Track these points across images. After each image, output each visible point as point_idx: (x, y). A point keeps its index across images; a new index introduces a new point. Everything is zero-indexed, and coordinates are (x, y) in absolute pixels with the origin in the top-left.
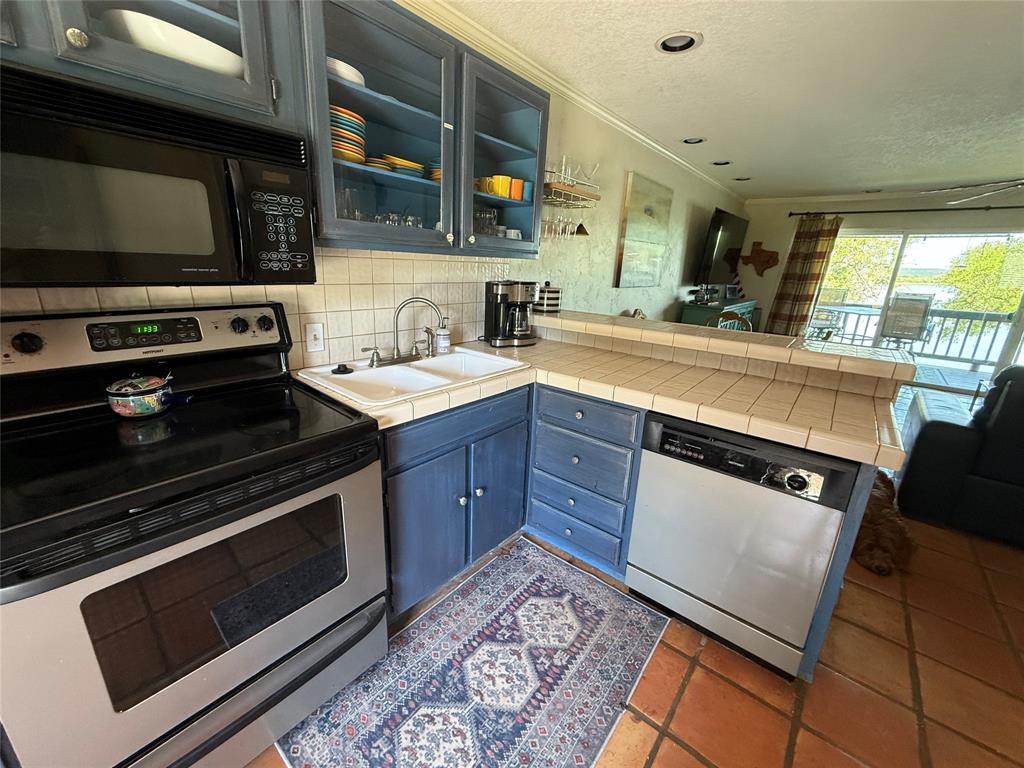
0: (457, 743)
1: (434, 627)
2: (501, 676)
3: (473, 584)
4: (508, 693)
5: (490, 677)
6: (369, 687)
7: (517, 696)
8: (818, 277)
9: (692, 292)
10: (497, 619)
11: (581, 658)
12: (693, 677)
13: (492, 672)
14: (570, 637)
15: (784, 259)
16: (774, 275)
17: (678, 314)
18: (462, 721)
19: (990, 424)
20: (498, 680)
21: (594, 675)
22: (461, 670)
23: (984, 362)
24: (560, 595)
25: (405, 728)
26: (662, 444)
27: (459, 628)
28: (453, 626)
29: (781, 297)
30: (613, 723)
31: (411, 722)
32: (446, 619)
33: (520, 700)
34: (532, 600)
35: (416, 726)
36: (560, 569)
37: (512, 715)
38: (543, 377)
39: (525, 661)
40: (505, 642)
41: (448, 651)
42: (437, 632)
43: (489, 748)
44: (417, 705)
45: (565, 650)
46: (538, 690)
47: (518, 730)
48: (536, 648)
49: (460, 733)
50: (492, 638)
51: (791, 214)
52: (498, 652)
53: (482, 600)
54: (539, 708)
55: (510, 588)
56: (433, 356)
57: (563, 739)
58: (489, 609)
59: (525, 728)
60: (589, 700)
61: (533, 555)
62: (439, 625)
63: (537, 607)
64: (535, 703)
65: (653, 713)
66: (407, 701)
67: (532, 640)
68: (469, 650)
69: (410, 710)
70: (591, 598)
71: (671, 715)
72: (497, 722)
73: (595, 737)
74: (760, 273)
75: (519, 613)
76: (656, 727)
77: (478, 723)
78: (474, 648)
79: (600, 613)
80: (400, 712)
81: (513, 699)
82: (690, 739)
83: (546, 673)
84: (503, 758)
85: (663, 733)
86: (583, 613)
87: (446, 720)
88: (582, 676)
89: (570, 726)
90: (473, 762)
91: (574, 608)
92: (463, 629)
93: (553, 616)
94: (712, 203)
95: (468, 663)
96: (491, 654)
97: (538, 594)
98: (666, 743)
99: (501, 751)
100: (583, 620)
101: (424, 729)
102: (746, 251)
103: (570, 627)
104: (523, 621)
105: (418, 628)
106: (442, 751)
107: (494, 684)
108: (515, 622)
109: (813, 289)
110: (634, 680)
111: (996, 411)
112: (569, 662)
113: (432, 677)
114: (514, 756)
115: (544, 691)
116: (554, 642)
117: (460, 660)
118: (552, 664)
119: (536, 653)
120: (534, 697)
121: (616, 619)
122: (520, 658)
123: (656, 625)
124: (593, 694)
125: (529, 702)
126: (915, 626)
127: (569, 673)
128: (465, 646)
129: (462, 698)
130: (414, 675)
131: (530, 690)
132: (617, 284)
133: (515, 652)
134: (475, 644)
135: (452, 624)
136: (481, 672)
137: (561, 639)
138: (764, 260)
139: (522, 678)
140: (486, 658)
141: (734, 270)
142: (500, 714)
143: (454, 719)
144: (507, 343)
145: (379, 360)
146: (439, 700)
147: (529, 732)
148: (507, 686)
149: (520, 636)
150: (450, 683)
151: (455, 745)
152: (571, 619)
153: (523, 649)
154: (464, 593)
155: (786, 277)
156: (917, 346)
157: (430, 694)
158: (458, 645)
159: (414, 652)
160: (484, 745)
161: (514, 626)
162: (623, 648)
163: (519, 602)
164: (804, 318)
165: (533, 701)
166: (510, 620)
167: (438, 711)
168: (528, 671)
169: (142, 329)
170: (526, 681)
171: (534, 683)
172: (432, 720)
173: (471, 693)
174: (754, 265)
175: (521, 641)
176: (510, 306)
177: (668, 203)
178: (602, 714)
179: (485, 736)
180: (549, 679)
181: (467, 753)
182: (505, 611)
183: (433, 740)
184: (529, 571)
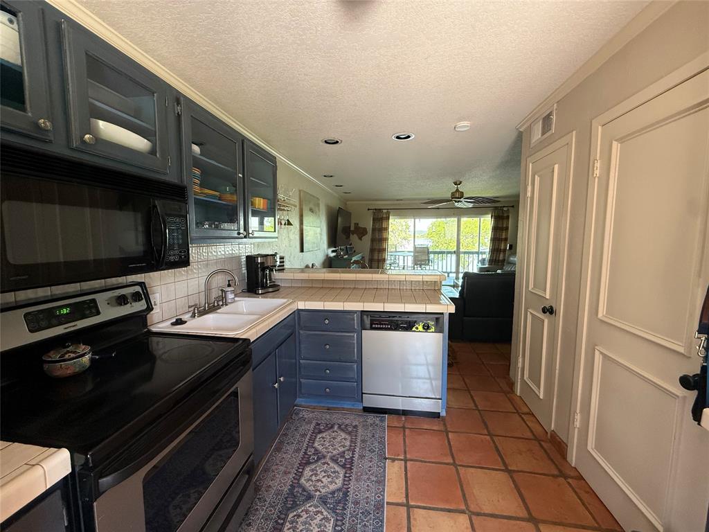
0: (319, 517)
1: (271, 475)
2: (324, 477)
3: (281, 443)
4: (331, 483)
5: (318, 481)
6: (250, 523)
7: (337, 481)
8: (386, 239)
9: (333, 251)
10: (305, 453)
11: (357, 450)
12: (406, 434)
13: (318, 478)
14: (348, 443)
15: (370, 231)
16: (367, 239)
17: (329, 263)
18: (316, 507)
19: (465, 295)
20: (323, 480)
21: (368, 454)
22: (300, 486)
23: (451, 272)
24: (332, 427)
25: (286, 528)
26: (371, 324)
27: (286, 467)
28: (282, 468)
29: (372, 251)
30: (385, 468)
31: (287, 524)
32: (276, 467)
33: (339, 482)
34: (320, 436)
35: (292, 523)
36: (324, 415)
37: (339, 490)
38: (302, 305)
39: (332, 464)
40: (317, 461)
41: (287, 482)
42: (275, 475)
43: (337, 509)
44: (286, 515)
45: (348, 450)
46: (346, 473)
47: (346, 494)
48: (334, 456)
49: (318, 512)
50: (308, 463)
51: (369, 210)
52: (316, 467)
53: (291, 448)
54: (350, 480)
55: (304, 435)
56: (226, 305)
57: (368, 486)
58: (298, 450)
59: (349, 492)
60: (371, 464)
61: (306, 414)
62: (273, 472)
63: (323, 438)
64: (347, 479)
65: (398, 455)
66: (278, 517)
67: (330, 454)
68: (299, 475)
69: (284, 519)
70: (347, 422)
71: (405, 453)
72: (334, 497)
73: (381, 477)
74: (360, 239)
75: (316, 445)
76: (402, 460)
77: (325, 503)
78: (301, 472)
79: (356, 427)
80: (278, 524)
81: (336, 483)
82: (416, 457)
83: (345, 464)
84: (346, 509)
85: (406, 460)
86: (347, 430)
87: (307, 512)
88: (362, 457)
89: (368, 479)
90: (332, 520)
91: (343, 430)
92: (289, 467)
93: (334, 438)
94: (336, 204)
95: (303, 481)
96: (312, 470)
97: (320, 432)
98: (409, 464)
99: (343, 507)
100: (349, 433)
101: (297, 522)
102: (352, 228)
103: (345, 439)
104: (320, 448)
105: (261, 479)
106: (314, 526)
107: (322, 482)
108: (316, 450)
109: (384, 246)
110: (385, 447)
111: (465, 290)
112: (353, 454)
113: (286, 498)
114: (350, 505)
115: (348, 472)
116: (341, 449)
117: (297, 481)
118: (346, 459)
119: (335, 458)
120: (345, 477)
121: (364, 426)
122: (329, 464)
123: (382, 420)
124: (371, 462)
125: (344, 480)
126: (467, 381)
127: (355, 459)
128: (295, 474)
129: (309, 497)
130: (274, 503)
131: (341, 475)
132: (302, 250)
133: (324, 464)
134: (301, 470)
135: (281, 468)
136: (312, 481)
137: (344, 446)
138: (361, 232)
139: (334, 472)
140: (311, 473)
141: (348, 237)
142: (333, 493)
143: (310, 509)
144: (266, 290)
145: (199, 312)
146: (297, 505)
147: (352, 492)
148: (329, 480)
149: (323, 455)
150: (299, 495)
151: (319, 519)
152: (343, 435)
153: (327, 460)
154: (278, 449)
155: (373, 240)
156: (427, 267)
157: (290, 506)
158: (291, 476)
159: (267, 491)
160: (334, 510)
161: (317, 452)
162: (373, 436)
163: (312, 440)
164: (384, 260)
165: (346, 479)
166: (313, 450)
167: (300, 510)
168: (336, 468)
169: (60, 312)
170: (338, 472)
171: (342, 472)
172: (299, 516)
173: (313, 493)
174: (357, 235)
175: (324, 457)
176: (264, 269)
177: (318, 205)
178: (379, 467)
179: (332, 506)
180: (348, 466)
181: (327, 518)
182: (307, 447)
183: (306, 524)
184: (310, 422)
